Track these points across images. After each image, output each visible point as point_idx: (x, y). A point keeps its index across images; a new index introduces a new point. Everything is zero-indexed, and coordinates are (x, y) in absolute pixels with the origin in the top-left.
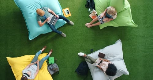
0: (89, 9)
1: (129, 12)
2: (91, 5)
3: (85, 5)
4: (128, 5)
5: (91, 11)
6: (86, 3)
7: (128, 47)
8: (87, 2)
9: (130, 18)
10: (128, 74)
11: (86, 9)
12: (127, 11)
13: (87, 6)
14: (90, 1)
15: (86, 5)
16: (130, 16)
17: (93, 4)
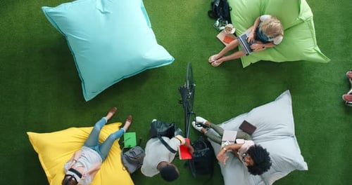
0: (218, 22)
1: (311, 27)
2: (221, 12)
3: (206, 13)
4: (307, 12)
5: (222, 26)
6: (209, 8)
7: (306, 110)
8: (213, 4)
9: (312, 42)
10: (306, 168)
11: (211, 21)
12: (305, 25)
13: (211, 15)
14: (218, 3)
15: (209, 12)
16: (313, 37)
17: (225, 10)
